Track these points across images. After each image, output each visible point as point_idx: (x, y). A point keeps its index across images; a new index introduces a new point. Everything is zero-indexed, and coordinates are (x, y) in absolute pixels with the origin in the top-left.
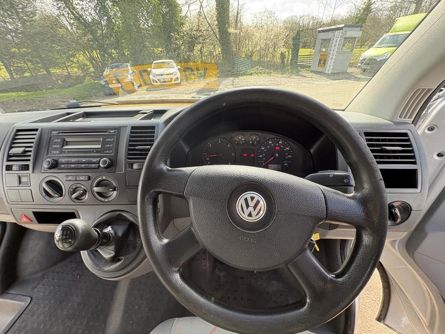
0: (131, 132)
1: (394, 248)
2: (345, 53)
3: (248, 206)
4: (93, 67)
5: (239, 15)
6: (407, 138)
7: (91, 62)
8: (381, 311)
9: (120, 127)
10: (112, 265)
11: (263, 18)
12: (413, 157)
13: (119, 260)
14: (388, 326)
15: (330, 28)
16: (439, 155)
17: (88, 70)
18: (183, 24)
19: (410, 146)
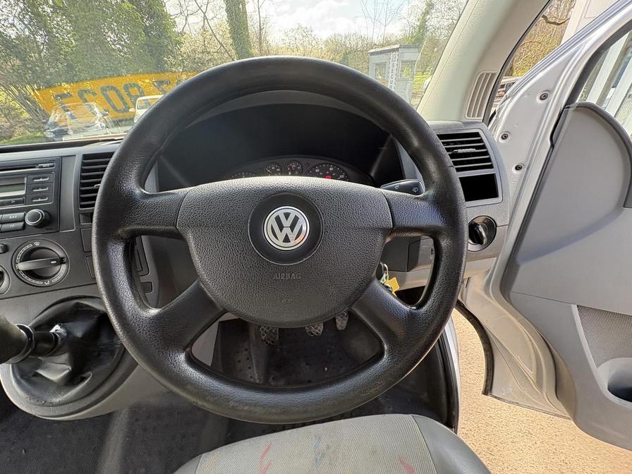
0: (83, 164)
1: (489, 296)
3: (281, 227)
4: (28, 111)
5: (263, 31)
6: (479, 138)
7: (23, 104)
8: (487, 381)
9: (62, 157)
10: (70, 390)
11: (297, 36)
12: (489, 160)
13: (83, 379)
14: (496, 397)
15: (383, 49)
16: (518, 168)
17: (17, 116)
18: (179, 43)
19: (484, 147)
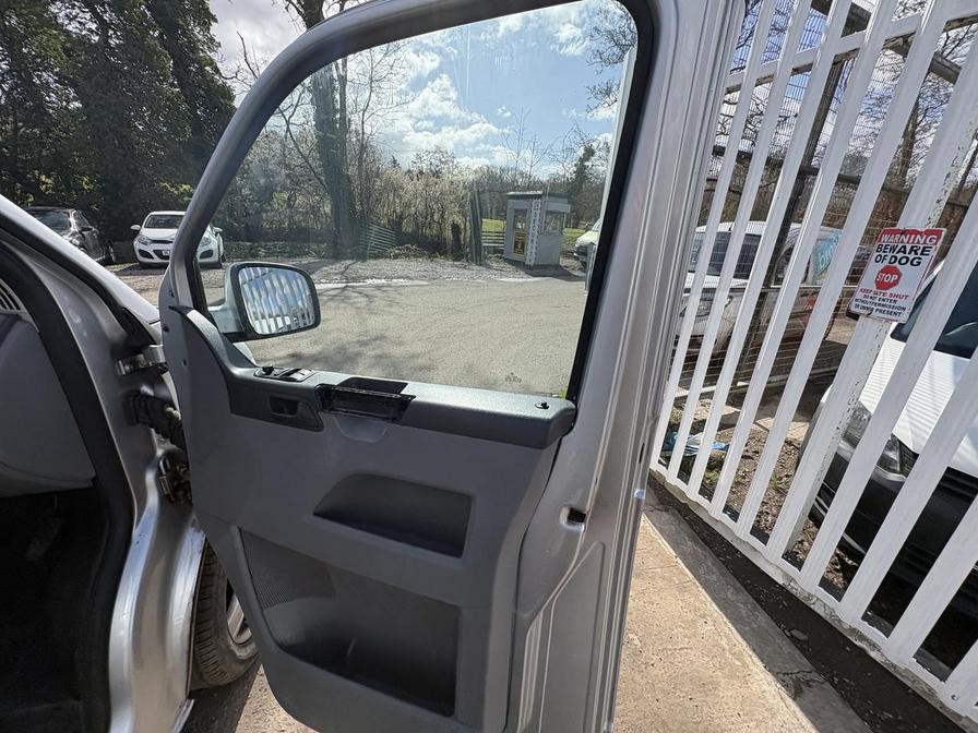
2: (550, 234)
15: (524, 193)
